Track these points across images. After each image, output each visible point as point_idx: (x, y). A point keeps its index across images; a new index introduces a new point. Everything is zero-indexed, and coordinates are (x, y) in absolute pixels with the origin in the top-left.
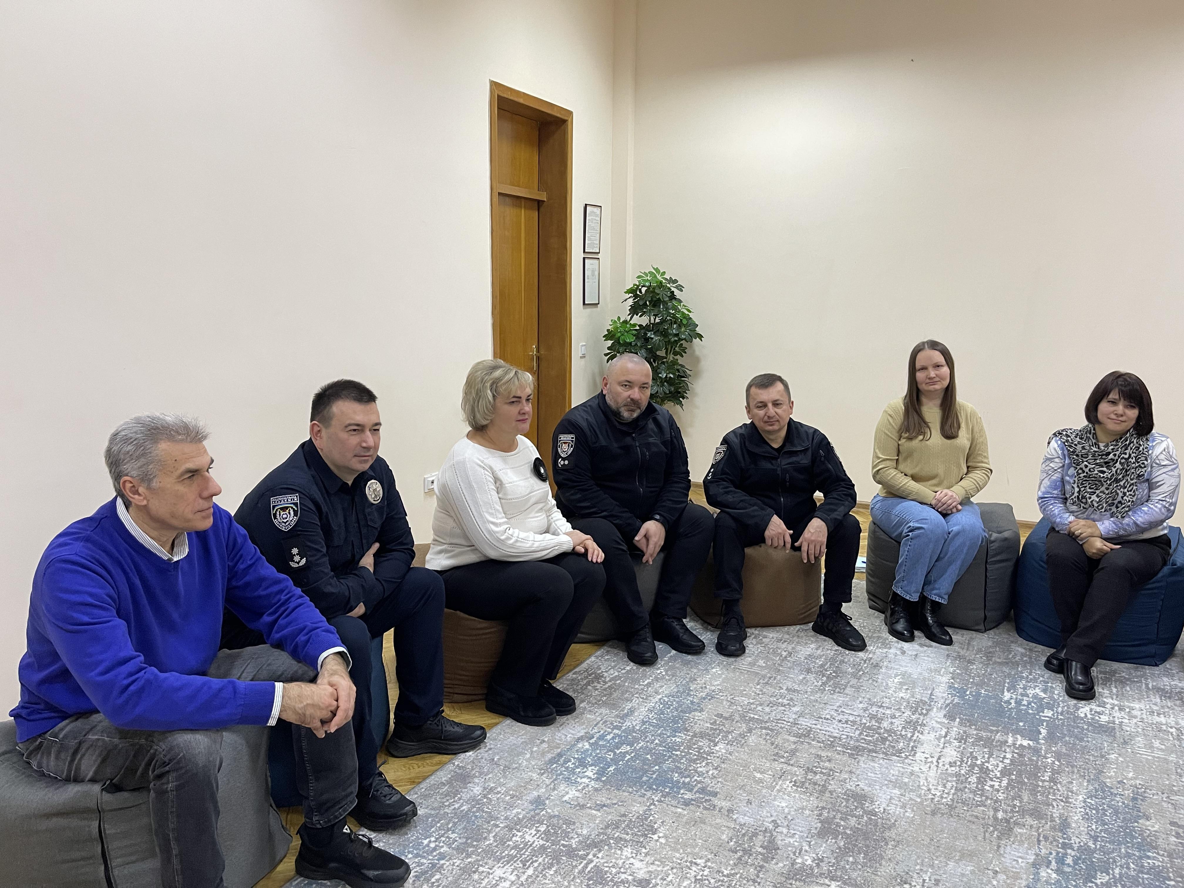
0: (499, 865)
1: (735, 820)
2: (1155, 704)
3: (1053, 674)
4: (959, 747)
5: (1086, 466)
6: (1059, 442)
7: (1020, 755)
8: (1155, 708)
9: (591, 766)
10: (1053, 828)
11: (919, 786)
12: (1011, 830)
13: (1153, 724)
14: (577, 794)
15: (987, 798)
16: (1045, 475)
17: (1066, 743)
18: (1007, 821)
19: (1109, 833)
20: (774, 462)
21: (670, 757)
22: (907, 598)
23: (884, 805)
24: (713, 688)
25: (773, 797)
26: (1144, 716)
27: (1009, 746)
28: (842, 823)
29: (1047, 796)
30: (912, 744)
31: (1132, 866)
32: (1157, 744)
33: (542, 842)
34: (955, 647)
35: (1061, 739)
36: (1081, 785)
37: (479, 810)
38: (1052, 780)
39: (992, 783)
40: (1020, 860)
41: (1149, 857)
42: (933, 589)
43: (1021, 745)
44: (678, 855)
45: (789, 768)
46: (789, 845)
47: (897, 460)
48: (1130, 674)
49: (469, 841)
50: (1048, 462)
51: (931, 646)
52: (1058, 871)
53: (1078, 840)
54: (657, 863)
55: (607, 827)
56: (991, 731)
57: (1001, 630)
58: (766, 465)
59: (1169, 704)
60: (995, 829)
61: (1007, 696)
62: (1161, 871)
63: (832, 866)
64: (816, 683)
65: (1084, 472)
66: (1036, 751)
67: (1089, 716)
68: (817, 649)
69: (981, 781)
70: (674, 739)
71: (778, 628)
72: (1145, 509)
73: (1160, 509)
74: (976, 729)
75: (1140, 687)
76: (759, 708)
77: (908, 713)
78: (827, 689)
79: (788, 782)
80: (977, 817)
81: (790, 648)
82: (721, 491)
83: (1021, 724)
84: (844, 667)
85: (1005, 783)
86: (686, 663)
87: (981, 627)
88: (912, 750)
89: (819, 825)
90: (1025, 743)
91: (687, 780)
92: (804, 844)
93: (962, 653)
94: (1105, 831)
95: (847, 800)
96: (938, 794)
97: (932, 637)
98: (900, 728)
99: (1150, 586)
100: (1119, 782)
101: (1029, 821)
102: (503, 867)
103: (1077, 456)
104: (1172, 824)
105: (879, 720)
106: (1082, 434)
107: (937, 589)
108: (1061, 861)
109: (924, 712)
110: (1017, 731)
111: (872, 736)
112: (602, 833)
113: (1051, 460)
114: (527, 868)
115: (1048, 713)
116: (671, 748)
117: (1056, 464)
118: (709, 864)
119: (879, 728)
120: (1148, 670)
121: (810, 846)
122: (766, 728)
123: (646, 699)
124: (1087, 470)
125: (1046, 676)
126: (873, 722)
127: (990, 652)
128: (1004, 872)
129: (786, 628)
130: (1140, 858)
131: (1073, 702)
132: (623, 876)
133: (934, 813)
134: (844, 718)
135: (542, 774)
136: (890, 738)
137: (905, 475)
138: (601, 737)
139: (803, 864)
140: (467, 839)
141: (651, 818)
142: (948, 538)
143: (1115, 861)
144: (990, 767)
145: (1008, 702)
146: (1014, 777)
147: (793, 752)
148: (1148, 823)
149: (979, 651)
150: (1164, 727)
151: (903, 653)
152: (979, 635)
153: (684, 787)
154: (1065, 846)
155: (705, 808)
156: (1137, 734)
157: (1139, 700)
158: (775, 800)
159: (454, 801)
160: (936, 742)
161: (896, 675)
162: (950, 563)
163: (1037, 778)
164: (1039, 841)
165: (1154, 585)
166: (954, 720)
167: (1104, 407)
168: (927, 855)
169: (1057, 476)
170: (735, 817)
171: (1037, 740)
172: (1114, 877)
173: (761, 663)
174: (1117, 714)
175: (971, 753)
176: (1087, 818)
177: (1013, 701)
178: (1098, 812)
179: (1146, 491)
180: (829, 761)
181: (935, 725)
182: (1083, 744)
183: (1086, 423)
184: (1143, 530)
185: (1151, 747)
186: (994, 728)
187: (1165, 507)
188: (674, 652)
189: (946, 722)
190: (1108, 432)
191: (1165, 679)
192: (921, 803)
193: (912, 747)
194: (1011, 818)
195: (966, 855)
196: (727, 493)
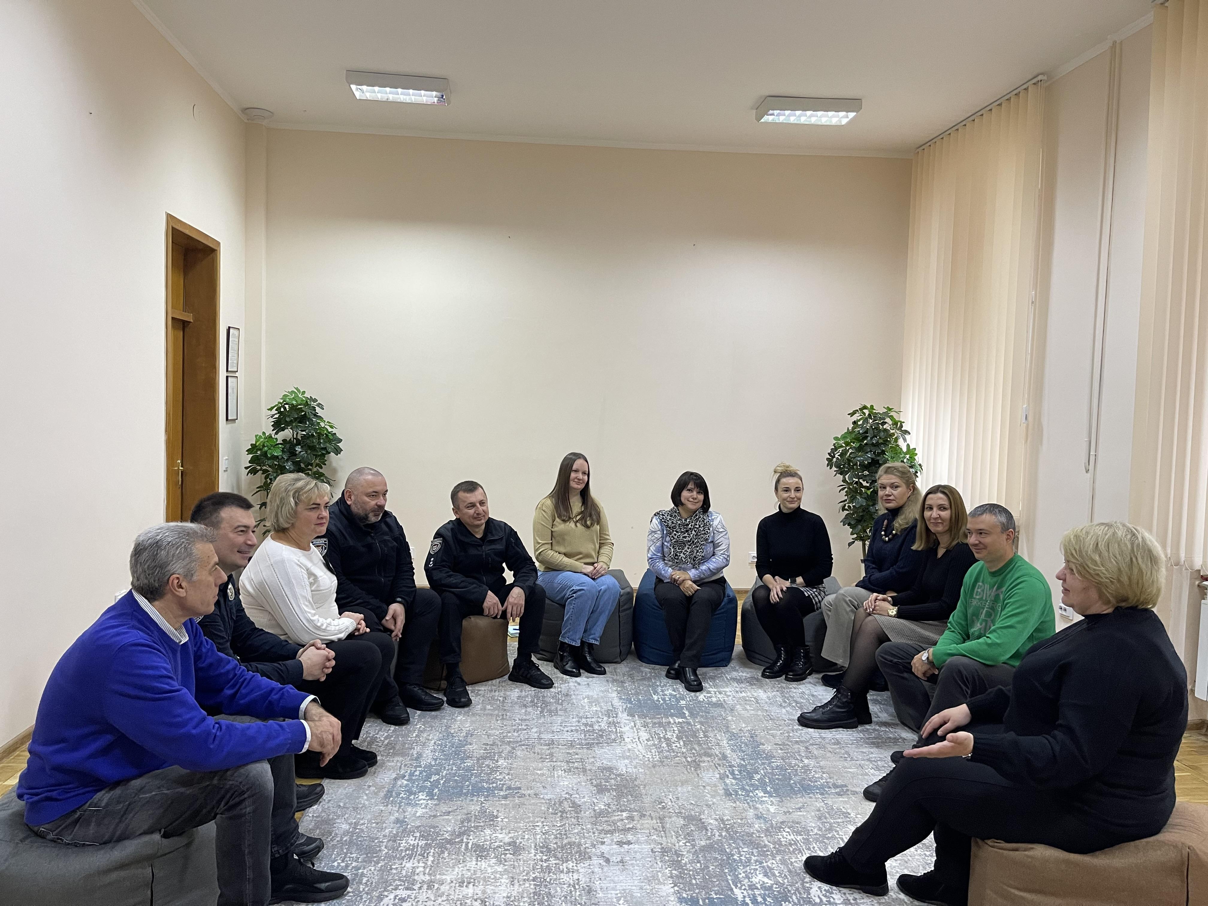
0: (405, 861)
1: (543, 798)
2: (736, 687)
3: (673, 680)
4: (646, 730)
5: (675, 535)
6: (659, 520)
7: (682, 727)
8: (737, 689)
9: (419, 792)
10: (719, 759)
11: (637, 755)
12: (699, 765)
13: (740, 698)
14: (424, 810)
15: (677, 753)
16: (652, 543)
17: (702, 716)
18: (695, 761)
19: (749, 755)
20: (479, 548)
21: (472, 775)
22: (574, 644)
23: (624, 770)
24: (468, 729)
25: (557, 781)
26: (734, 694)
27: (673, 724)
28: (607, 784)
29: (708, 745)
30: (619, 735)
31: (768, 768)
32: (748, 707)
33: (425, 842)
34: (608, 674)
35: (698, 714)
36: (721, 736)
37: (358, 837)
38: (705, 736)
39: (675, 745)
40: (713, 778)
41: (773, 762)
42: (590, 635)
43: (679, 722)
44: (522, 825)
45: (555, 764)
46: (585, 802)
47: (552, 543)
48: (714, 673)
49: (369, 855)
50: (653, 534)
51: (594, 677)
52: (734, 778)
53: (735, 762)
54: (511, 832)
55: (462, 822)
56: (659, 718)
57: (628, 661)
58: (473, 552)
59: (744, 686)
60: (691, 767)
61: (655, 697)
62: (782, 767)
63: (617, 806)
64: (536, 713)
65: (674, 538)
66: (689, 723)
67: (706, 700)
68: (521, 692)
69: (668, 745)
70: (466, 764)
71: (484, 683)
72: (714, 560)
73: (722, 560)
74: (649, 719)
75: (724, 679)
76: (509, 735)
77: (605, 718)
78: (546, 714)
79: (560, 771)
80: (678, 763)
81: (502, 694)
82: (444, 575)
83: (672, 711)
84: (547, 699)
85: (682, 743)
86: (436, 717)
87: (619, 660)
88: (621, 738)
89: (595, 788)
90: (680, 720)
91: (494, 785)
92: (593, 799)
93: (615, 677)
94: (746, 755)
95: (603, 772)
96: (650, 757)
97: (591, 671)
98: (606, 728)
99: (717, 612)
100: (740, 730)
101: (706, 759)
102: (409, 861)
103: (670, 528)
104: (776, 744)
105: (592, 726)
106: (671, 513)
107: (592, 634)
108: (733, 773)
109: (615, 716)
110: (672, 715)
111: (593, 735)
112: (462, 826)
113: (655, 532)
114: (427, 857)
115: (683, 702)
116: (469, 769)
117: (658, 535)
118: (545, 824)
119: (594, 730)
120: (723, 669)
121: (597, 800)
122: (524, 745)
123: (424, 745)
124: (676, 537)
125: (670, 682)
126: (588, 728)
127: (631, 675)
128: (708, 785)
129: (490, 682)
130: (770, 763)
131: (693, 694)
132: (496, 844)
133: (654, 766)
134: (569, 729)
135: (387, 806)
136: (604, 734)
137: (559, 553)
138: (412, 774)
139: (600, 809)
140: (367, 854)
141: (488, 811)
142: (599, 595)
143: (758, 768)
144: (670, 737)
145: (658, 700)
146: (684, 739)
147: (551, 755)
148: (764, 747)
149: (624, 675)
150: (747, 698)
151: (579, 684)
152: (618, 665)
153: (496, 790)
154: (730, 766)
155: (519, 797)
156: (736, 705)
157: (727, 686)
158: (559, 782)
159: (333, 837)
160: (632, 730)
161: (584, 699)
162: (601, 614)
163: (697, 737)
164: (716, 767)
165: (720, 611)
166: (634, 716)
167: (685, 494)
168: (664, 787)
169: (659, 544)
170: (542, 796)
171: (685, 718)
172: (762, 775)
173: (489, 707)
174: (719, 696)
175: (655, 732)
176: (733, 751)
177: (660, 700)
178: (737, 746)
179: (712, 549)
180: (577, 754)
181: (625, 721)
182: (711, 715)
183: (672, 505)
184: (714, 574)
185: (747, 710)
186: (659, 716)
187: (725, 558)
188: (419, 712)
189: (631, 718)
190: (688, 510)
191: (734, 673)
192: (644, 763)
193: (620, 736)
194: (696, 759)
195: (683, 783)
196: (450, 576)
